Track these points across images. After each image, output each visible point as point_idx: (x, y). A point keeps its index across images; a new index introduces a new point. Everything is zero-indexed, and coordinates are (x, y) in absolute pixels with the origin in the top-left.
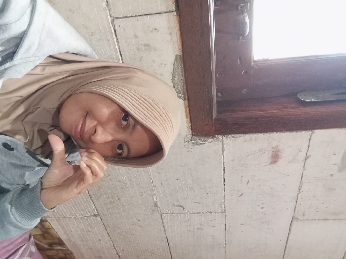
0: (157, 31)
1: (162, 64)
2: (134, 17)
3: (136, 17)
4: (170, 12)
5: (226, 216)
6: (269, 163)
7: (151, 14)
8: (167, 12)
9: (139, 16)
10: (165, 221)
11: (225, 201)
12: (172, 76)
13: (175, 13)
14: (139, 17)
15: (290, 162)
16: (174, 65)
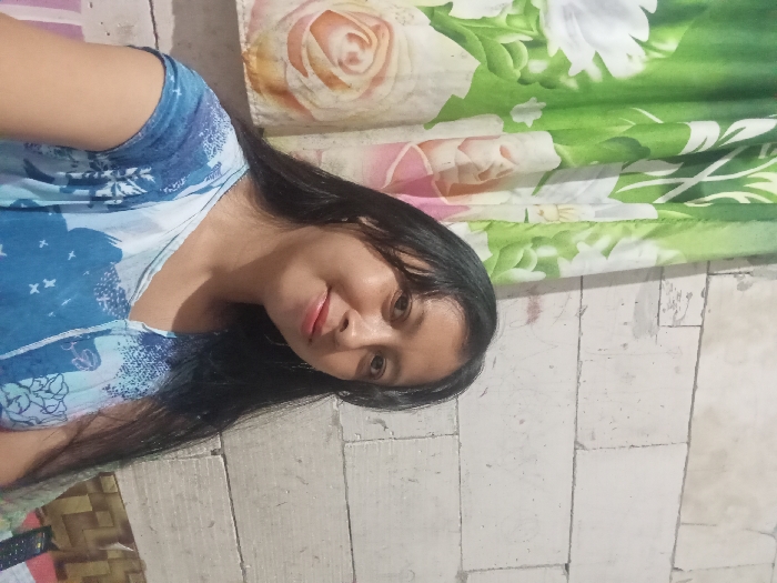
5: (460, 445)
6: (525, 321)
10: (349, 463)
11: (457, 407)
15: (557, 317)
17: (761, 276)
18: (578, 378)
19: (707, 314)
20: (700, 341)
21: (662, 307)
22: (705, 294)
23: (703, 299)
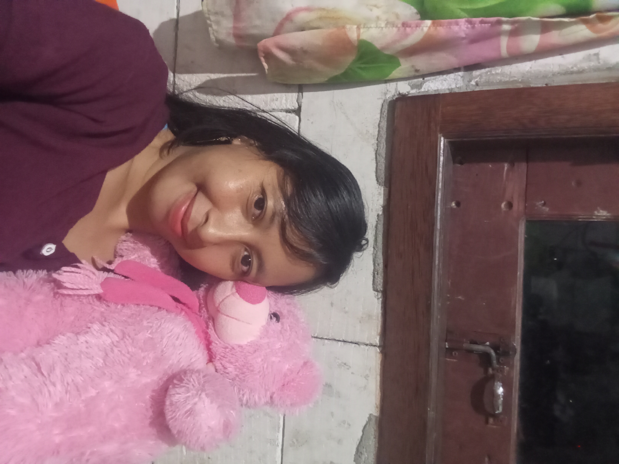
0: (347, 367)
1: (344, 422)
2: (319, 338)
3: (323, 340)
4: (371, 345)
7: (344, 341)
8: (367, 345)
9: (326, 339)
12: (358, 449)
13: (378, 350)
14: (326, 341)
16: (363, 431)
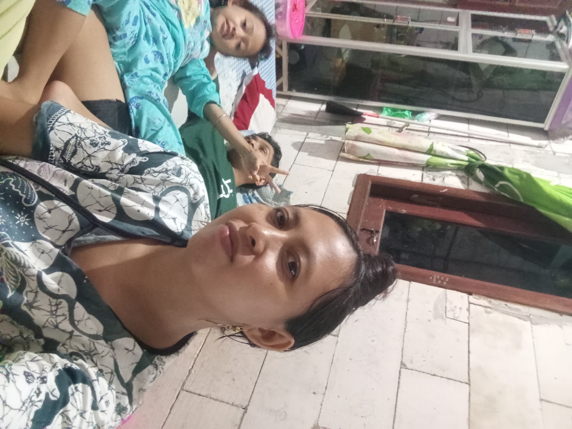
17: (496, 310)
18: (405, 329)
19: (470, 319)
20: (469, 330)
21: (447, 309)
22: (468, 310)
23: (467, 312)
